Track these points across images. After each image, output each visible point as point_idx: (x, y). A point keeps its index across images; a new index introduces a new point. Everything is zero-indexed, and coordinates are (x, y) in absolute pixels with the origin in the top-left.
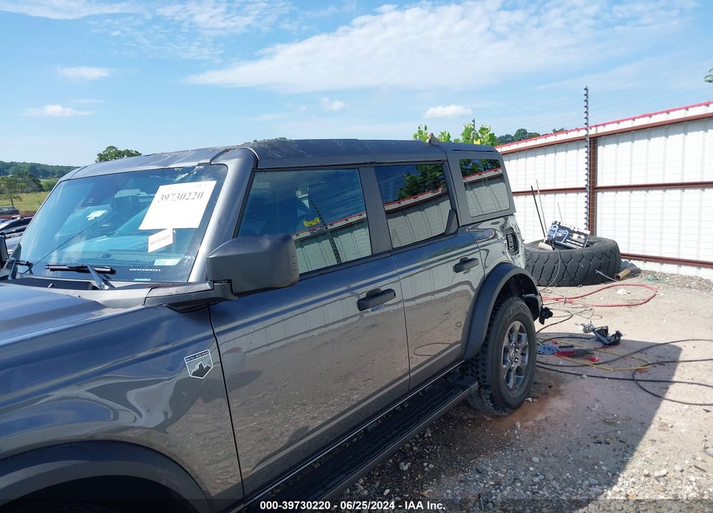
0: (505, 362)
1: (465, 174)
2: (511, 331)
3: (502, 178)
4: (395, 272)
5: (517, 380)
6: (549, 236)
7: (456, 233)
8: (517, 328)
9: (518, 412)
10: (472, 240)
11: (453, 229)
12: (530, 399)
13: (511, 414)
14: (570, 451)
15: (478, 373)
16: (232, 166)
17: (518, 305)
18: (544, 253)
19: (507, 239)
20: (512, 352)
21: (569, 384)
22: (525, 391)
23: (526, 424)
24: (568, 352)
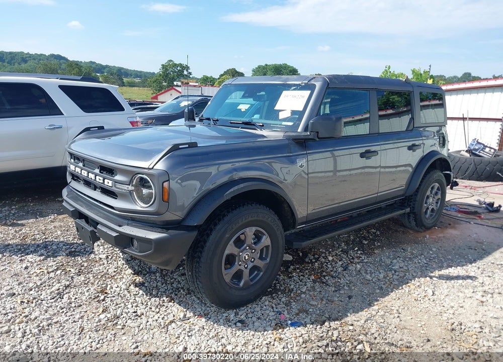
0: (426, 203)
1: (422, 100)
2: (432, 188)
3: (442, 105)
4: (379, 143)
5: (431, 215)
6: (469, 147)
7: (412, 130)
8: (436, 188)
9: (429, 232)
10: (419, 135)
11: (411, 128)
12: (436, 228)
13: (425, 231)
14: (453, 250)
15: (410, 205)
16: (318, 85)
17: (439, 175)
18: (462, 158)
19: (439, 138)
20: (431, 200)
21: (461, 225)
22: (434, 222)
23: (431, 237)
24: (465, 211)
